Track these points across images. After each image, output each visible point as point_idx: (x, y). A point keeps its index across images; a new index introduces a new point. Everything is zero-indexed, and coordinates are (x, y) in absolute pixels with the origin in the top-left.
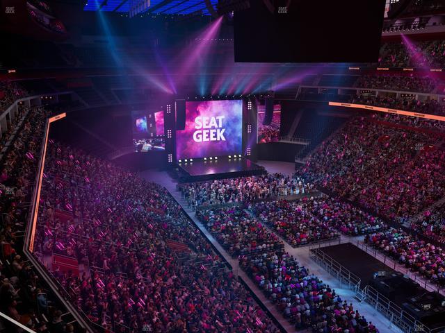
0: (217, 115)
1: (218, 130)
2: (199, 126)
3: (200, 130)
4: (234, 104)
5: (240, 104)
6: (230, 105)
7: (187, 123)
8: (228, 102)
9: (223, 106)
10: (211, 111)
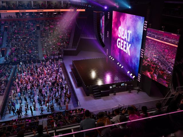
0: (128, 29)
1: (128, 43)
2: (120, 34)
3: (120, 38)
4: (138, 21)
5: (142, 23)
6: (136, 21)
7: (116, 29)
8: (134, 18)
9: (132, 21)
10: (126, 23)
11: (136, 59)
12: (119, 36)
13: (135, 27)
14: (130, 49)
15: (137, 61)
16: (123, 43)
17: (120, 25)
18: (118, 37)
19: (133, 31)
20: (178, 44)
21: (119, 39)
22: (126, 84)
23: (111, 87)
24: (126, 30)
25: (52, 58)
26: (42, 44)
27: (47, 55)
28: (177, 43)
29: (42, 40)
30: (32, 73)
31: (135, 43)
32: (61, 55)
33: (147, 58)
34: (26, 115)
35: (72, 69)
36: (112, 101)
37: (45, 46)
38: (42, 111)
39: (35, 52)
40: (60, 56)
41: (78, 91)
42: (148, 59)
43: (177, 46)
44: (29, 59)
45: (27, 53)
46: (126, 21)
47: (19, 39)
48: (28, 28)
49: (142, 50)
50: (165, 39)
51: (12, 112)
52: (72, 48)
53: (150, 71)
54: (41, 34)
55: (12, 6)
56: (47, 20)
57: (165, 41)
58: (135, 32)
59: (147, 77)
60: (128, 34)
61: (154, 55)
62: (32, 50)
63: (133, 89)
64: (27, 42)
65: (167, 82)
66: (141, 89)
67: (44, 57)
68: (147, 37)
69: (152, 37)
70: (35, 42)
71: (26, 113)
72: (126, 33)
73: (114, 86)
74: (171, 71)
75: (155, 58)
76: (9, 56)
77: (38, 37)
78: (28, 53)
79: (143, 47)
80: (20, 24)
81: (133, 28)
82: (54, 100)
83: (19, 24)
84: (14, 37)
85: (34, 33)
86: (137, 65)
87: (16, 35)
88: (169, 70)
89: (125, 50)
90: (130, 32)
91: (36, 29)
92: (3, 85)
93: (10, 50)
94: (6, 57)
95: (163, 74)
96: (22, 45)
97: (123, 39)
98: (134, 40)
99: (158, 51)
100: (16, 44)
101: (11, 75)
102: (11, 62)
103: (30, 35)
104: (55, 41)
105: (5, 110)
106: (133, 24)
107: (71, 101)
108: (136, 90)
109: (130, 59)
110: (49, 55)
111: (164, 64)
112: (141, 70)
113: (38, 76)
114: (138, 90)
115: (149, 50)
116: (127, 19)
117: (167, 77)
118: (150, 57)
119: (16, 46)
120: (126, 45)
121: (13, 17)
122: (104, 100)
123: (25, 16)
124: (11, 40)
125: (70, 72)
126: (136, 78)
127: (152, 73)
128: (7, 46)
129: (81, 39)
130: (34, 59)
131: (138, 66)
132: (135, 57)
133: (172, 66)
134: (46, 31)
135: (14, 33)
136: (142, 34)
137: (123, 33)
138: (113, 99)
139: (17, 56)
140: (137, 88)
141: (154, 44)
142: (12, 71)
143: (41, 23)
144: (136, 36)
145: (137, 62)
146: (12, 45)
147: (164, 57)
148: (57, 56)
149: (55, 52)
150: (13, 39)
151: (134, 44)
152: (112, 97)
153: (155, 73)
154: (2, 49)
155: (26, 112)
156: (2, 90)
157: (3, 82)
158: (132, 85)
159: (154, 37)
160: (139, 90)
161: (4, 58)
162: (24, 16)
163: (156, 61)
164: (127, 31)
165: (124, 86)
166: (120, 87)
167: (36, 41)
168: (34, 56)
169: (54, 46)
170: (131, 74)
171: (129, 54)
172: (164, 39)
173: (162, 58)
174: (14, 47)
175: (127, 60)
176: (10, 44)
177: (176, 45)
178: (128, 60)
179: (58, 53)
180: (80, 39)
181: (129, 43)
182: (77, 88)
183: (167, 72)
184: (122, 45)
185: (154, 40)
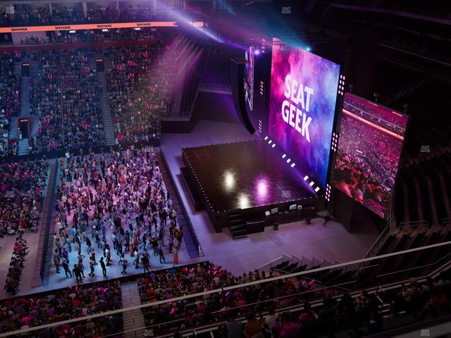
0: (306, 83)
1: (305, 115)
3: (289, 100)
4: (327, 70)
5: (336, 76)
6: (322, 69)
7: (279, 80)
8: (320, 62)
9: (315, 69)
10: (300, 70)
11: (322, 151)
12: (287, 95)
13: (320, 83)
14: (310, 127)
15: (325, 155)
16: (295, 113)
17: (289, 70)
18: (284, 98)
19: (317, 90)
20: (405, 135)
21: (285, 103)
22: (301, 206)
23: (268, 213)
24: (301, 86)
25: (136, 141)
26: (111, 107)
27: (125, 134)
28: (402, 131)
29: (111, 98)
30: (95, 179)
31: (321, 118)
32: (156, 133)
33: (344, 155)
34: (92, 275)
35: (181, 169)
36: (271, 243)
37: (119, 113)
38: (125, 267)
39: (97, 126)
40: (154, 135)
41: (197, 220)
42: (347, 158)
43: (402, 138)
44: (83, 143)
45: (78, 129)
46: (301, 65)
47: (58, 95)
48: (76, 68)
49: (334, 134)
50: (379, 121)
51: (62, 270)
52: (181, 115)
53: (349, 182)
54: (108, 82)
55: (39, 15)
56: (121, 47)
57: (379, 124)
58: (321, 93)
59: (345, 193)
60: (305, 94)
61: (357, 151)
62: (89, 121)
63: (316, 216)
64: (76, 102)
65: (384, 208)
66: (331, 217)
67: (117, 140)
68: (344, 110)
69: (354, 113)
70: (95, 104)
71: (92, 273)
72: (301, 92)
73: (275, 210)
74: (390, 187)
75: (359, 156)
76: (37, 138)
77: (101, 90)
78: (81, 129)
79: (336, 129)
80: (58, 59)
81: (317, 84)
82: (148, 242)
83: (54, 58)
84: (47, 90)
85: (92, 80)
86: (325, 164)
87: (51, 86)
88: (387, 183)
89: (298, 129)
90: (310, 91)
91: (94, 71)
92: (35, 208)
93: (40, 122)
94: (33, 139)
95: (376, 190)
96: (65, 111)
97: (294, 104)
98: (318, 110)
99: (365, 143)
100: (52, 108)
101: (47, 182)
102: (45, 151)
103: (82, 85)
104: (140, 99)
105: (46, 264)
106: (317, 75)
107: (183, 244)
108: (321, 217)
109: (309, 149)
110: (128, 134)
111: (377, 171)
112: (331, 178)
113: (109, 187)
114: (325, 218)
115: (348, 140)
116: (304, 62)
117: (383, 198)
118: (350, 153)
119: (52, 112)
120: (301, 117)
121: (40, 39)
122: (254, 241)
123: (68, 39)
124: (40, 97)
125: (178, 176)
126: (322, 191)
127: (354, 187)
128: (31, 113)
129: (200, 93)
130: (95, 144)
131: (326, 167)
132: (321, 147)
133: (394, 178)
134: (118, 74)
135: (47, 82)
136: (335, 101)
137: (294, 91)
138: (271, 238)
139: (57, 138)
140: (325, 213)
141: (358, 127)
142: (49, 173)
143: (107, 55)
144: (323, 103)
145: (325, 159)
146: (43, 111)
147: (377, 157)
148: (147, 137)
149: (142, 127)
150: (44, 95)
151: (318, 118)
152: (271, 235)
153: (360, 186)
154: (22, 121)
155: (93, 269)
156: (35, 219)
157: (34, 202)
158: (313, 208)
159: (357, 113)
160: (327, 219)
161: (26, 140)
162: (66, 37)
163: (361, 163)
164: (304, 88)
165: (297, 209)
166: (287, 212)
167: (97, 100)
168: (95, 136)
169: (139, 113)
170: (312, 184)
171: (308, 139)
172: (377, 119)
173: (374, 159)
174: (48, 116)
175: (302, 151)
176: (39, 108)
177: (401, 135)
178: (305, 152)
179: (149, 129)
180: (197, 94)
181: (308, 115)
182: (194, 214)
183: (383, 188)
184: (292, 116)
185: (358, 120)
